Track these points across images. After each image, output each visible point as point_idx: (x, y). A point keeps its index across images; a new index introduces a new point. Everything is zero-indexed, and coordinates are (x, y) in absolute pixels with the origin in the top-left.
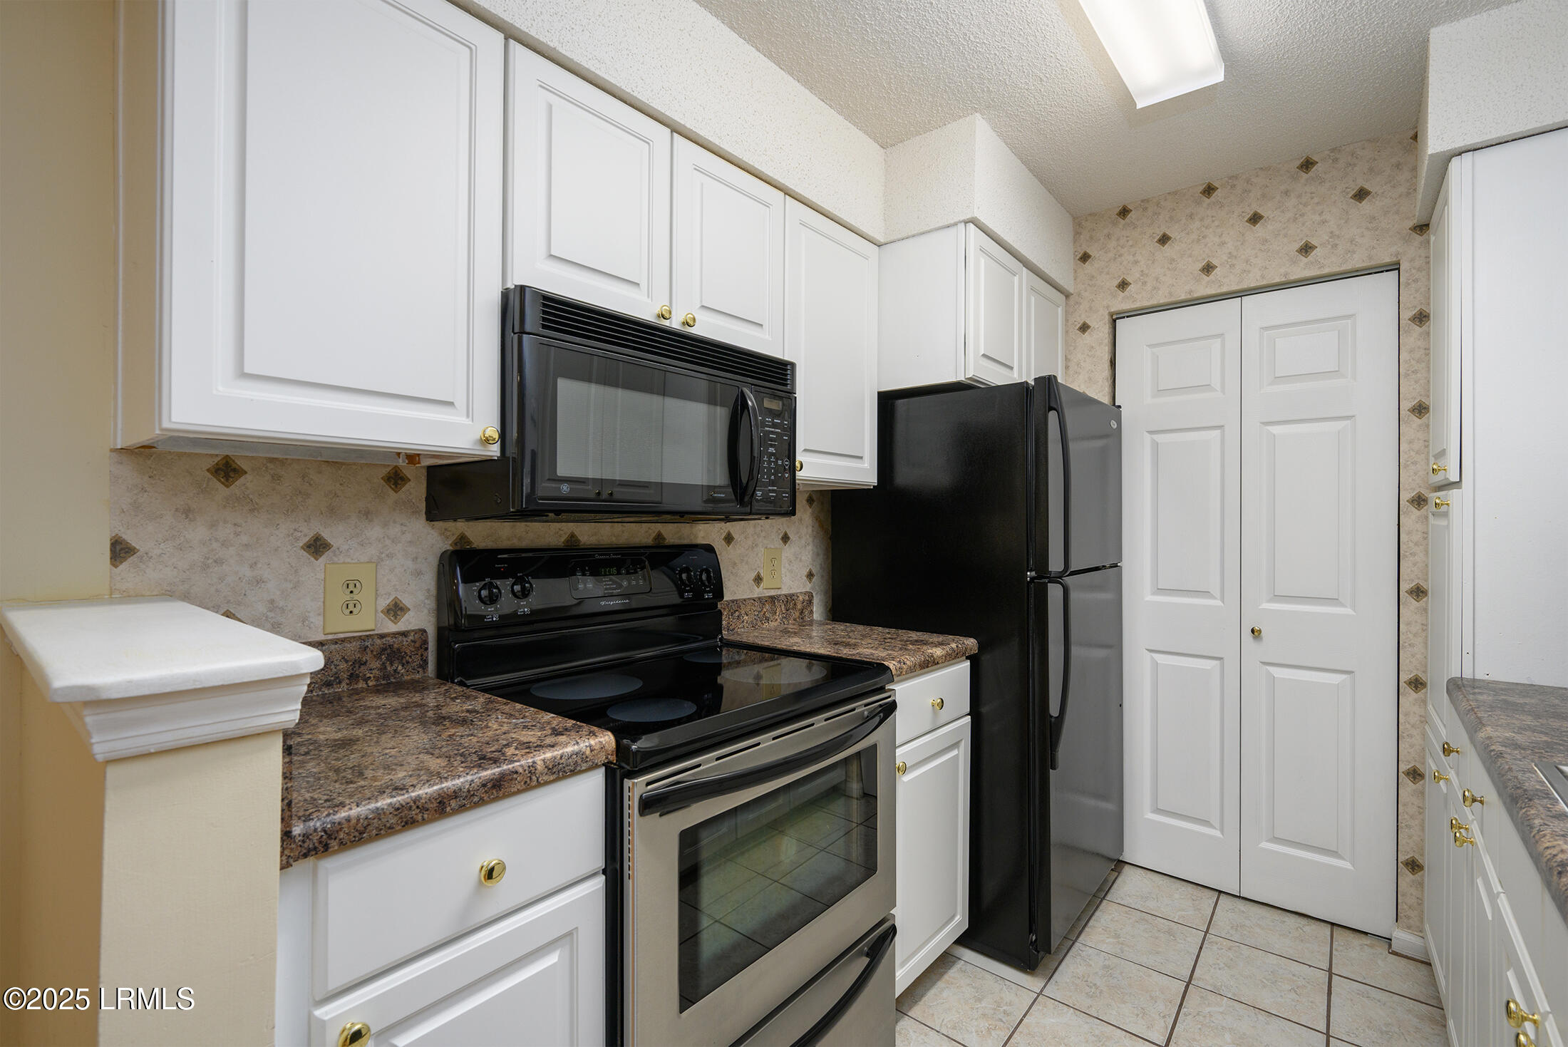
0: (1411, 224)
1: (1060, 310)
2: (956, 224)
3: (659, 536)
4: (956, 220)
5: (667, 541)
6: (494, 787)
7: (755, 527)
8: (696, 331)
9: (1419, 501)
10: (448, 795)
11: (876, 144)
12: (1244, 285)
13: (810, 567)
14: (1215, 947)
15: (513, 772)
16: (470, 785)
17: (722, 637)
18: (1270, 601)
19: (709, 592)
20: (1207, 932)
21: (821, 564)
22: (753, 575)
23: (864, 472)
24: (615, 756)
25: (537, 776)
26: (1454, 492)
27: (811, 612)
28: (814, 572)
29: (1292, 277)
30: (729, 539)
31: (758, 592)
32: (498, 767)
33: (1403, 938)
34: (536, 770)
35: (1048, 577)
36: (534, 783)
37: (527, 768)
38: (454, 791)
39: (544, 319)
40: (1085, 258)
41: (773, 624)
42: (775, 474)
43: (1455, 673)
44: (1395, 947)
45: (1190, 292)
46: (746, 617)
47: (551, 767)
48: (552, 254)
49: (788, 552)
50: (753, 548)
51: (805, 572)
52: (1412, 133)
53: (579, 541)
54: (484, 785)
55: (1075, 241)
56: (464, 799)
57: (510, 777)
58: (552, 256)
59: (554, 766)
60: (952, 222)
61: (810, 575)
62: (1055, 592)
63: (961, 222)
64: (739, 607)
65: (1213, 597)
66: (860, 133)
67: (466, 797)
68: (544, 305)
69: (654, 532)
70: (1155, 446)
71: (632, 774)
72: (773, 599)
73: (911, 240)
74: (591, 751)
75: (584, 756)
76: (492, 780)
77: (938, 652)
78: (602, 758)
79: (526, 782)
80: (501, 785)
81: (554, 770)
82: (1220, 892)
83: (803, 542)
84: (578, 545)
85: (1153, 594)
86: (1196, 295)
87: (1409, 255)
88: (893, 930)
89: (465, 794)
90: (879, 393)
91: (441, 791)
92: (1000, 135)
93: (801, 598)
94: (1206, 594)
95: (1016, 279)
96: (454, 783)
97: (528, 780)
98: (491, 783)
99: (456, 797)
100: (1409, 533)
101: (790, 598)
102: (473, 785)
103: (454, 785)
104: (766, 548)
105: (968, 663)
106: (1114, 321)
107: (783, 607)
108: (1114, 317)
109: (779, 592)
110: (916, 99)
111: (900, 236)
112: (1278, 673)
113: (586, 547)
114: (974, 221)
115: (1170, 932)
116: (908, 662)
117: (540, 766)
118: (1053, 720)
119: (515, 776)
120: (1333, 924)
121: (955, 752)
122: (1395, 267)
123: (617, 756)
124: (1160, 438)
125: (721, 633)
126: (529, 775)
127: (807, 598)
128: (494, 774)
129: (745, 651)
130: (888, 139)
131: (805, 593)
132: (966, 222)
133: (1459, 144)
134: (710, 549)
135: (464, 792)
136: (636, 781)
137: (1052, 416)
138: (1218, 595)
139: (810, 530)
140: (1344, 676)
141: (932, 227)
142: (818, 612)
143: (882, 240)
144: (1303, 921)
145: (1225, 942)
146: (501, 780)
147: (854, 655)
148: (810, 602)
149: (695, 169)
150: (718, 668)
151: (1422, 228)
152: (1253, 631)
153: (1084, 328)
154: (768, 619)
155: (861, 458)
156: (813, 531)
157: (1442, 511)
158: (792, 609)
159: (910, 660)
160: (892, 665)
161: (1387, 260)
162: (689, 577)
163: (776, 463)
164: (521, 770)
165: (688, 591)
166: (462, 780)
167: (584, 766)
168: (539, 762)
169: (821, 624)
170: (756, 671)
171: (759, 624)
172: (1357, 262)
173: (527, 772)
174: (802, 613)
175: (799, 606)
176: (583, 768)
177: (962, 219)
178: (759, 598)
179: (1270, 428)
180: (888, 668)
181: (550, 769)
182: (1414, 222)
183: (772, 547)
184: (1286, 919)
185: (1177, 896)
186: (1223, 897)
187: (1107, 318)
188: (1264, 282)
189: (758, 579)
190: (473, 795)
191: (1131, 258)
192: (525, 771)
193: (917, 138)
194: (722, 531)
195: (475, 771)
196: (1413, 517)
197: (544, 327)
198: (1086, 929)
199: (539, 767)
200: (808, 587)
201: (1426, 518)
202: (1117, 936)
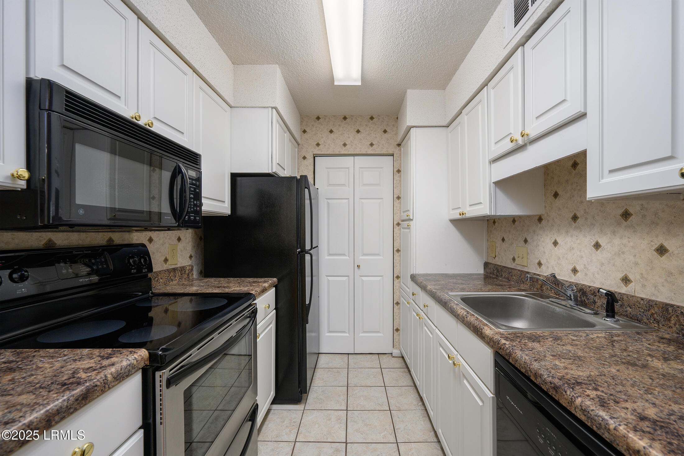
0: (396, 143)
1: (296, 149)
2: (268, 107)
3: (110, 240)
4: (268, 106)
5: (115, 242)
6: (83, 399)
7: (164, 234)
8: (153, 129)
9: (398, 224)
10: (53, 414)
11: (230, 61)
12: (355, 153)
13: (191, 253)
14: (352, 372)
15: (94, 386)
16: (68, 402)
17: (152, 292)
18: (362, 256)
19: (145, 269)
20: (348, 368)
21: (196, 251)
22: (163, 258)
23: (225, 208)
24: (148, 361)
25: (109, 384)
26: (411, 222)
27: (193, 274)
28: (193, 255)
29: (368, 153)
30: (151, 240)
31: (166, 267)
32: (83, 386)
33: (396, 352)
34: (108, 381)
35: (305, 252)
36: (107, 389)
37: (102, 381)
38: (57, 410)
39: (66, 105)
40: (304, 131)
41: (175, 282)
42: (193, 208)
43: (412, 273)
44: (393, 355)
45: (339, 152)
46: (161, 280)
47: (116, 377)
48: (65, 64)
49: (180, 246)
50: (163, 245)
51: (189, 255)
52: (396, 117)
53: (55, 244)
54: (77, 400)
55: (301, 124)
56: (64, 413)
57: (93, 390)
58: (64, 66)
59: (118, 376)
60: (267, 106)
61: (191, 257)
62: (308, 257)
63: (270, 107)
64: (158, 275)
65: (346, 256)
66: (224, 54)
67: (65, 411)
68: (66, 96)
69: (107, 237)
70: (328, 204)
71: (159, 369)
72: (174, 270)
73: (246, 109)
74: (137, 361)
75: (133, 366)
76: (81, 395)
77: (266, 285)
78: (142, 365)
79: (102, 390)
80: (87, 396)
81: (118, 378)
82: (348, 354)
83: (187, 241)
84: (55, 247)
85: (328, 256)
86: (341, 153)
87: (396, 151)
88: (257, 405)
89: (64, 410)
90: (231, 173)
91: (47, 413)
92: (284, 76)
93: (188, 268)
94: (344, 255)
95: (286, 135)
96: (55, 404)
97: (103, 389)
98: (81, 397)
99: (58, 413)
100: (396, 234)
101: (183, 269)
102: (69, 402)
103: (56, 406)
104: (170, 244)
105: (274, 288)
106: (314, 157)
107: (179, 273)
108: (314, 156)
109: (176, 266)
110: (254, 49)
111: (241, 106)
112: (364, 278)
113: (60, 247)
114: (276, 108)
115: (338, 372)
116: (258, 291)
117: (110, 377)
118: (307, 305)
119: (96, 388)
120: (378, 354)
121: (271, 326)
122: (392, 155)
123: (149, 361)
124: (330, 201)
125: (151, 290)
126: (104, 385)
127: (191, 268)
128: (83, 391)
129: (161, 297)
130: (236, 61)
131: (189, 265)
132: (272, 108)
133: (413, 125)
134: (144, 246)
135: (63, 408)
136: (164, 371)
137: (306, 190)
138: (347, 254)
139: (191, 235)
140: (381, 277)
141: (257, 106)
142: (195, 274)
143: (233, 105)
144: (371, 355)
145: (354, 369)
146: (87, 394)
147: (232, 291)
148: (192, 270)
149: (150, 43)
150: (150, 309)
151: (399, 145)
152: (358, 266)
153: (304, 158)
154: (172, 280)
155: (224, 202)
156: (192, 235)
157: (409, 227)
158: (184, 274)
159: (259, 290)
160: (253, 292)
161: (391, 153)
162: (134, 262)
163: (194, 202)
164: (98, 383)
165: (133, 269)
166: (60, 401)
167: (133, 371)
168: (109, 376)
169: (197, 279)
170: (165, 307)
171: (168, 283)
172: (384, 152)
173: (103, 384)
174: (188, 275)
175: (187, 272)
176: (133, 372)
177: (271, 106)
178: (168, 270)
179: (362, 200)
180: (252, 294)
181: (115, 378)
182: (398, 143)
183: (173, 244)
184: (367, 356)
185: (337, 359)
186: (349, 355)
187: (312, 156)
188: (361, 153)
189: (166, 260)
190: (70, 408)
191: (320, 135)
192: (101, 383)
193: (250, 65)
194: (147, 236)
195: (68, 393)
196: (397, 229)
197: (66, 110)
198: (313, 381)
199: (109, 379)
200: (190, 263)
201: (400, 229)
202: (323, 379)
